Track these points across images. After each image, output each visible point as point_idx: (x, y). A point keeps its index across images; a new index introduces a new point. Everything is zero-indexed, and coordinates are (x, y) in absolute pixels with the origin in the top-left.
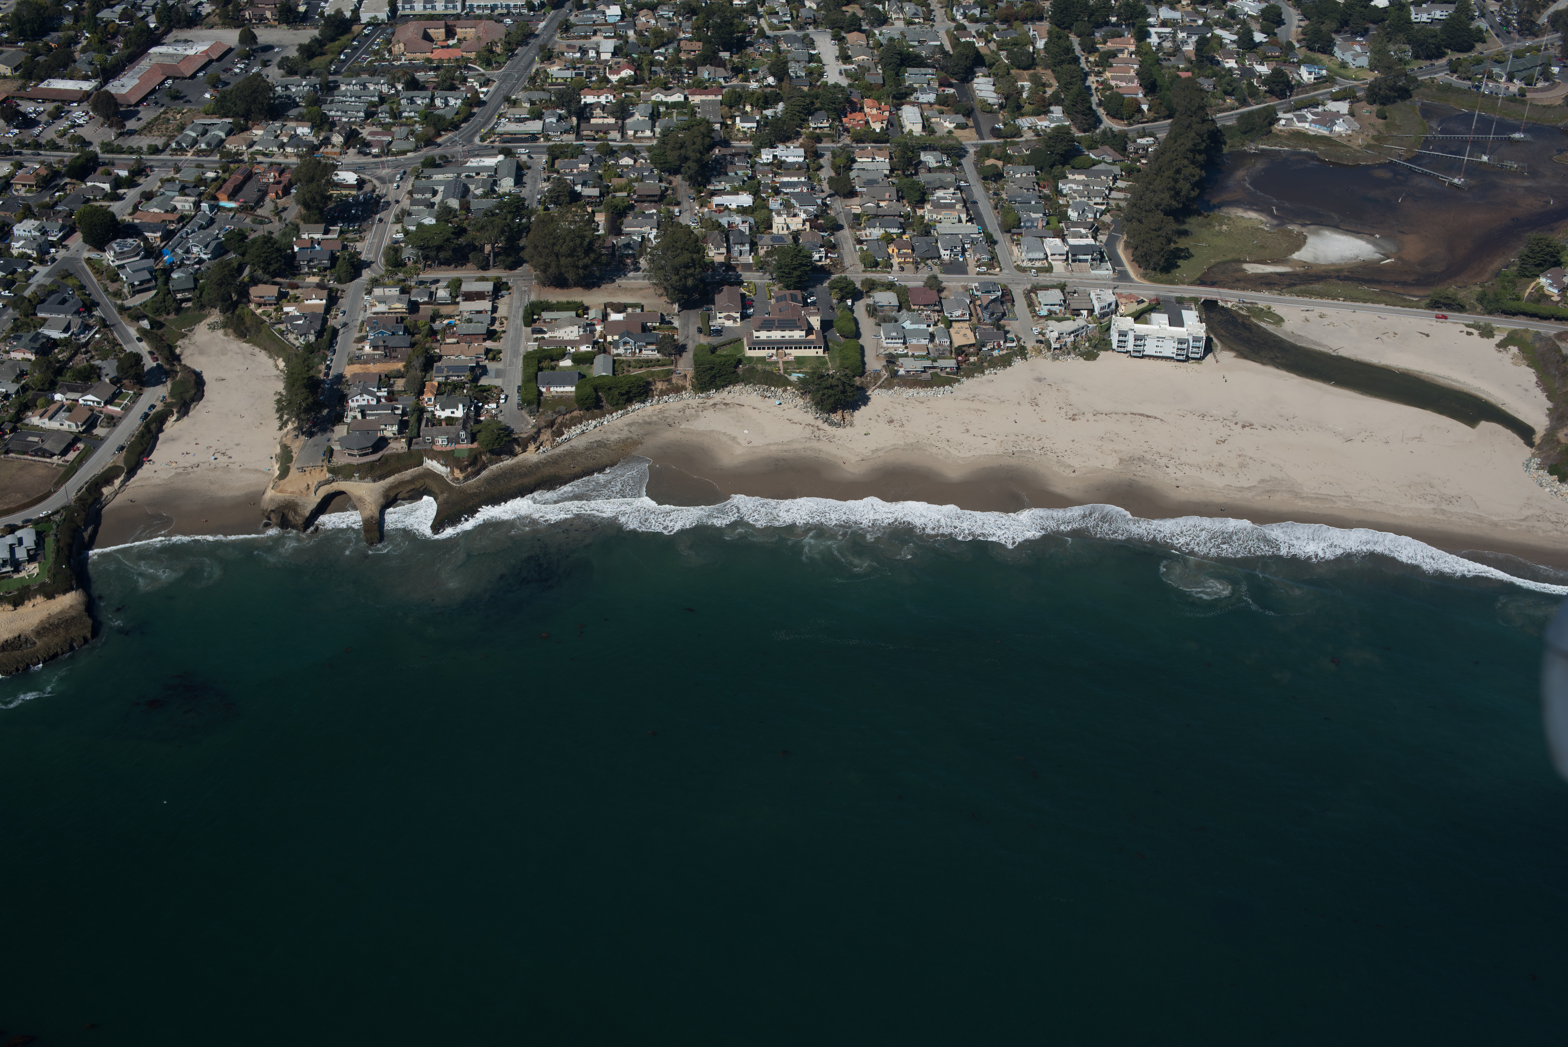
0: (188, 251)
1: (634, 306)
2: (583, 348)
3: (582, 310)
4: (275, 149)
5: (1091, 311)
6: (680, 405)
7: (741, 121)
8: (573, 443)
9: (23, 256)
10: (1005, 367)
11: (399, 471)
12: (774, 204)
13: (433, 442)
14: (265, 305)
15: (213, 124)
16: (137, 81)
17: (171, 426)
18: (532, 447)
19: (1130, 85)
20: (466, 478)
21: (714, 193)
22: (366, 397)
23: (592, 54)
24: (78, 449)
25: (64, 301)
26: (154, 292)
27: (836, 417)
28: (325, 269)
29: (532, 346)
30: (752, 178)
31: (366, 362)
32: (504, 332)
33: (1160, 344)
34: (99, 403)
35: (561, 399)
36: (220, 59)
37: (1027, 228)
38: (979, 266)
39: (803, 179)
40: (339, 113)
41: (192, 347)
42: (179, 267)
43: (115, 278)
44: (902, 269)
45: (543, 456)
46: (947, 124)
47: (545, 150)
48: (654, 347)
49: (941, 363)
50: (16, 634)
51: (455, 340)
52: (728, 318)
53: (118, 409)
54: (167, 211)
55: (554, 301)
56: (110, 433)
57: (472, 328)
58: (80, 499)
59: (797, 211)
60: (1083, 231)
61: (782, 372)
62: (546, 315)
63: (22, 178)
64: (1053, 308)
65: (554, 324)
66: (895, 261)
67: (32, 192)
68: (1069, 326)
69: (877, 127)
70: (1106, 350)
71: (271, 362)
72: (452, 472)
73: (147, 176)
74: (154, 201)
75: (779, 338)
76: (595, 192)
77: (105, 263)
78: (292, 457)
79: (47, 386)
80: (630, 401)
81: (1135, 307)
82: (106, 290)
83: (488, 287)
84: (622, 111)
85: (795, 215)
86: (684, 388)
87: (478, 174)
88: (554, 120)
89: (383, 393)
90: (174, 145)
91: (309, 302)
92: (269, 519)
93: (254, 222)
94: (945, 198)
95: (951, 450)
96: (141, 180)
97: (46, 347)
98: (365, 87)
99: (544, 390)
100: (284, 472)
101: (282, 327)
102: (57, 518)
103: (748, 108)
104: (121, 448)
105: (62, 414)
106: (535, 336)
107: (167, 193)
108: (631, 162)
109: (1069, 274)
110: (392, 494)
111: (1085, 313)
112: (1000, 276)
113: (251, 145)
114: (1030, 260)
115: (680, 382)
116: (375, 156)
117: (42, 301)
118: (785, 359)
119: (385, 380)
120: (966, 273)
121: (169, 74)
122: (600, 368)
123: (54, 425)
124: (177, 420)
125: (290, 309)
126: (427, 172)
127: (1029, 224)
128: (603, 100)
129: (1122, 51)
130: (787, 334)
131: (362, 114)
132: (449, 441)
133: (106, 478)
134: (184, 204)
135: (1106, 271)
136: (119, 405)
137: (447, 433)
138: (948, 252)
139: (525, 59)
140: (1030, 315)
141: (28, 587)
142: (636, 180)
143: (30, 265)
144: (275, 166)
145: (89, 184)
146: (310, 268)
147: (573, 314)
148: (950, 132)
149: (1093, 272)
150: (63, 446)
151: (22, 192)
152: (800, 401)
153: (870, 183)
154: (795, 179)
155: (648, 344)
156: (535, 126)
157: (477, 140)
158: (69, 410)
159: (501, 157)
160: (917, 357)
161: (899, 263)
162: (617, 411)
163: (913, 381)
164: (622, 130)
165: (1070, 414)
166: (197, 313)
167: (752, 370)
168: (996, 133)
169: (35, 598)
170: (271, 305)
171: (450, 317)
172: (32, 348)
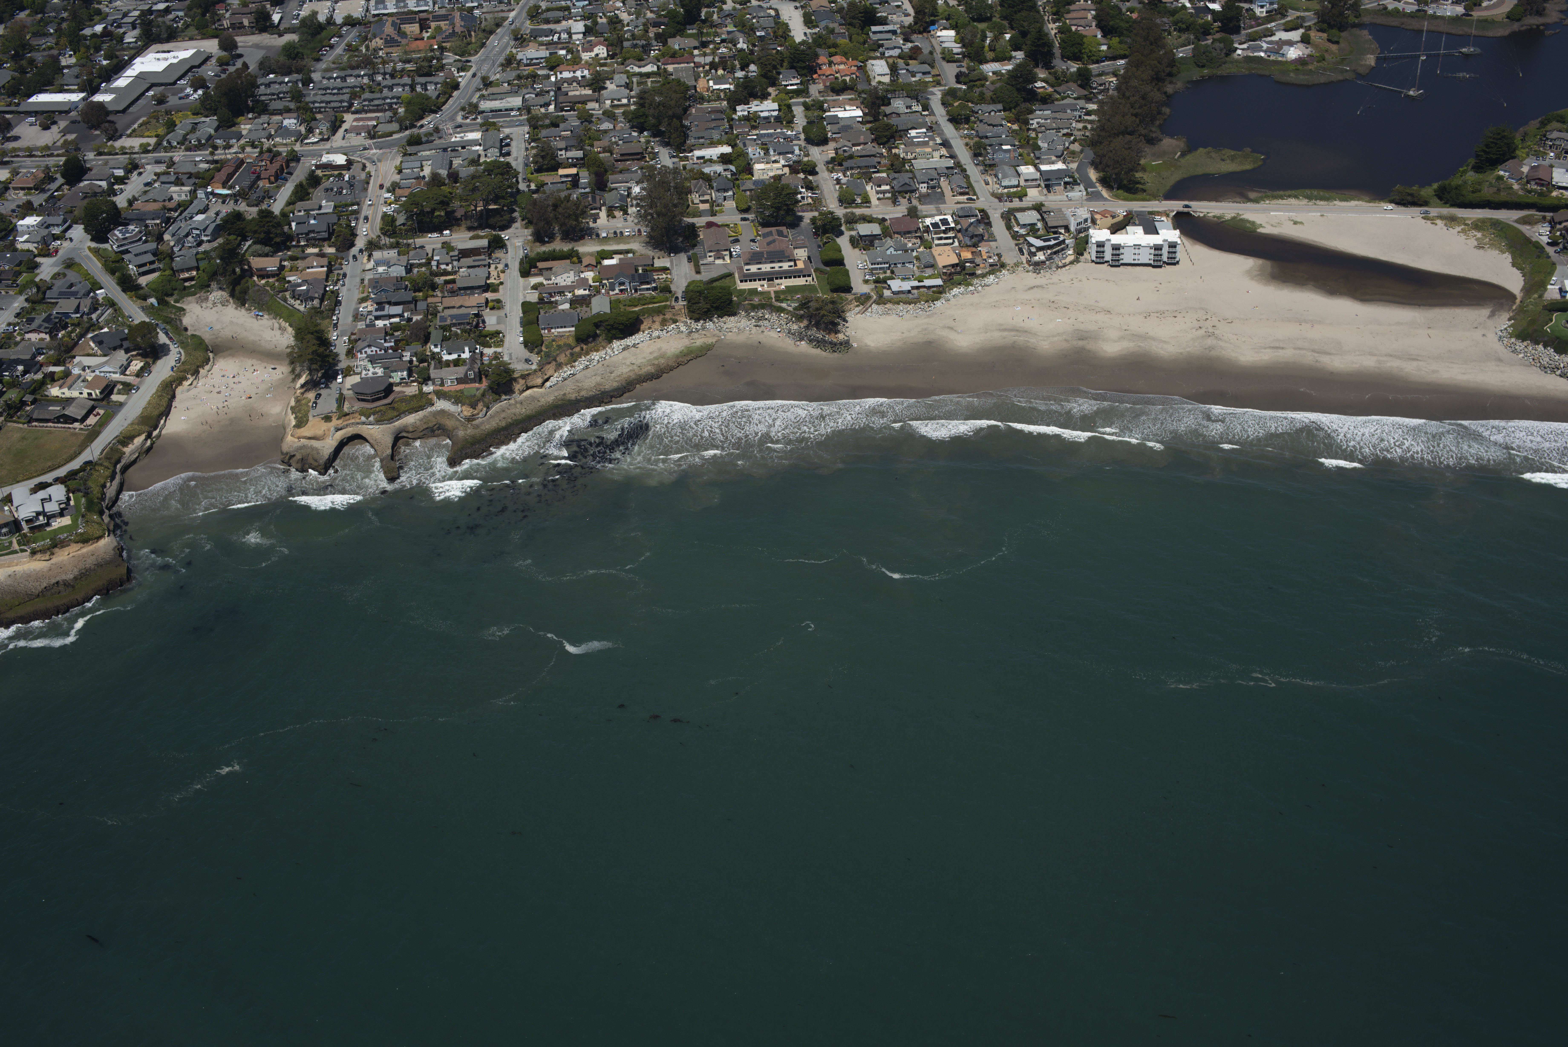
1: (625, 252)
2: (579, 292)
3: (576, 258)
4: (264, 140)
5: (1068, 228)
7: (715, 84)
11: (409, 412)
12: (753, 153)
13: (443, 384)
14: (268, 276)
15: (200, 123)
17: (185, 390)
19: (1089, 29)
20: (478, 415)
21: (693, 148)
22: (374, 349)
24: (98, 414)
25: (71, 286)
26: (157, 274)
27: (828, 338)
28: (324, 240)
30: (728, 132)
32: (502, 283)
33: (1137, 251)
34: (115, 373)
38: (956, 196)
39: (778, 131)
40: (323, 105)
44: (880, 204)
47: (526, 122)
49: (927, 282)
50: (56, 581)
52: (718, 256)
54: (164, 201)
55: (551, 252)
56: (128, 399)
57: (471, 282)
58: (106, 456)
59: (775, 158)
60: (1054, 158)
61: (774, 300)
63: (20, 182)
65: (548, 272)
66: (874, 196)
67: (31, 194)
72: (462, 410)
73: (141, 172)
75: (769, 269)
76: (579, 154)
81: (1111, 221)
83: (483, 244)
84: (597, 84)
85: (774, 162)
86: (677, 319)
87: (463, 148)
88: (534, 96)
89: (390, 344)
90: (165, 143)
91: (310, 270)
92: (289, 464)
94: (919, 137)
96: (134, 177)
98: (345, 80)
99: (545, 332)
100: (302, 421)
101: (286, 295)
102: (82, 474)
103: (720, 73)
105: (80, 384)
108: (611, 126)
109: (1043, 197)
111: (1062, 230)
112: (978, 203)
113: (240, 138)
114: (1005, 187)
115: (675, 316)
117: (50, 288)
118: (776, 289)
119: (391, 333)
120: (945, 203)
121: (153, 82)
122: (598, 308)
123: (73, 394)
124: (189, 384)
125: (292, 278)
126: (414, 149)
128: (578, 75)
130: (776, 266)
131: (345, 104)
132: (458, 381)
133: (127, 438)
134: (180, 193)
135: (1078, 193)
137: (456, 374)
138: (925, 185)
139: (498, 45)
140: (1010, 236)
141: (62, 537)
145: (86, 183)
146: (308, 240)
147: (567, 262)
149: (1067, 195)
150: (84, 412)
152: (796, 327)
153: (845, 129)
154: (772, 131)
155: (642, 283)
156: (514, 102)
157: (459, 118)
158: (87, 380)
160: (903, 279)
161: (877, 199)
163: (900, 300)
164: (599, 100)
166: (200, 290)
169: (69, 545)
170: (273, 276)
172: (46, 328)
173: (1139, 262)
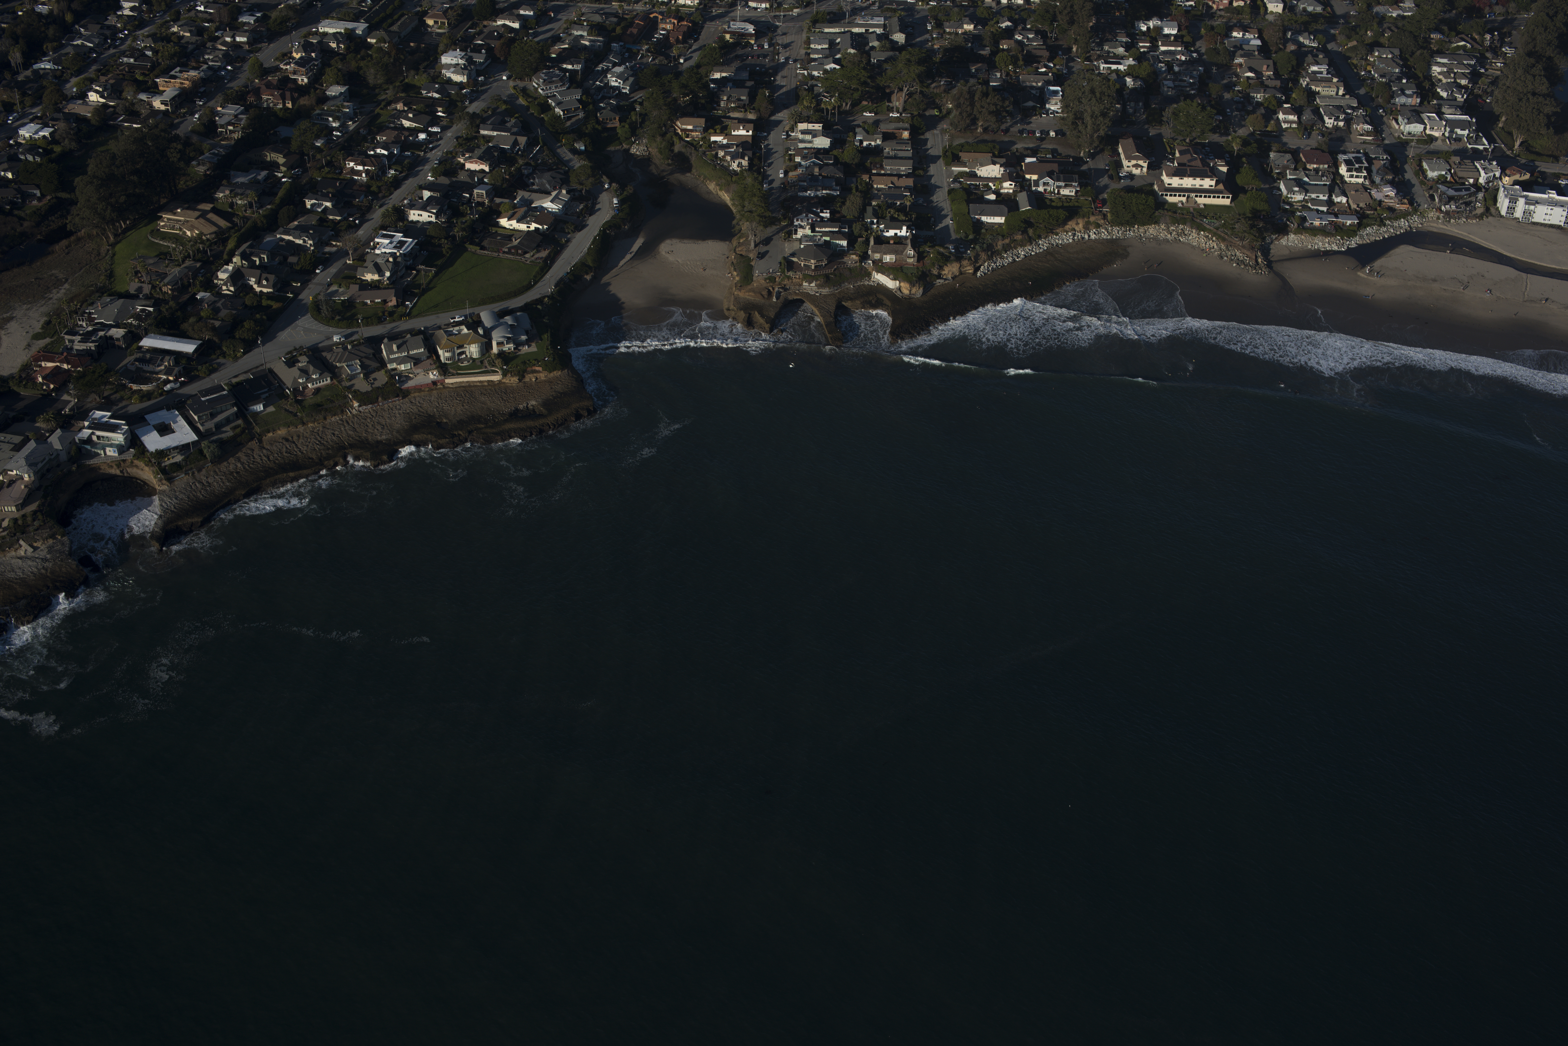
2: (1006, 185)
5: (1477, 179)
22: (811, 216)
25: (503, 122)
28: (744, 105)
33: (1549, 212)
35: (993, 228)
38: (1363, 135)
39: (1180, 49)
49: (1342, 218)
52: (1137, 166)
58: (559, 291)
59: (1183, 76)
62: (964, 155)
63: (434, 16)
67: (444, 28)
72: (900, 285)
73: (550, 18)
75: (1189, 186)
77: (534, 91)
78: (750, 266)
83: (905, 127)
86: (1102, 226)
87: (867, 30)
89: (826, 214)
91: (736, 133)
92: (735, 319)
94: (1320, 73)
96: (545, 21)
100: (745, 279)
101: (713, 153)
105: (527, 218)
107: (576, 33)
111: (1471, 181)
115: (1099, 221)
117: (484, 121)
118: (1195, 205)
122: (1026, 203)
123: (522, 227)
125: (719, 139)
130: (1197, 183)
134: (594, 43)
135: (1482, 146)
137: (895, 251)
138: (1332, 121)
144: (674, 15)
145: (500, 23)
146: (729, 103)
147: (990, 155)
151: (435, 28)
153: (1246, 55)
154: (1172, 49)
155: (1067, 185)
160: (1318, 211)
173: (1549, 223)
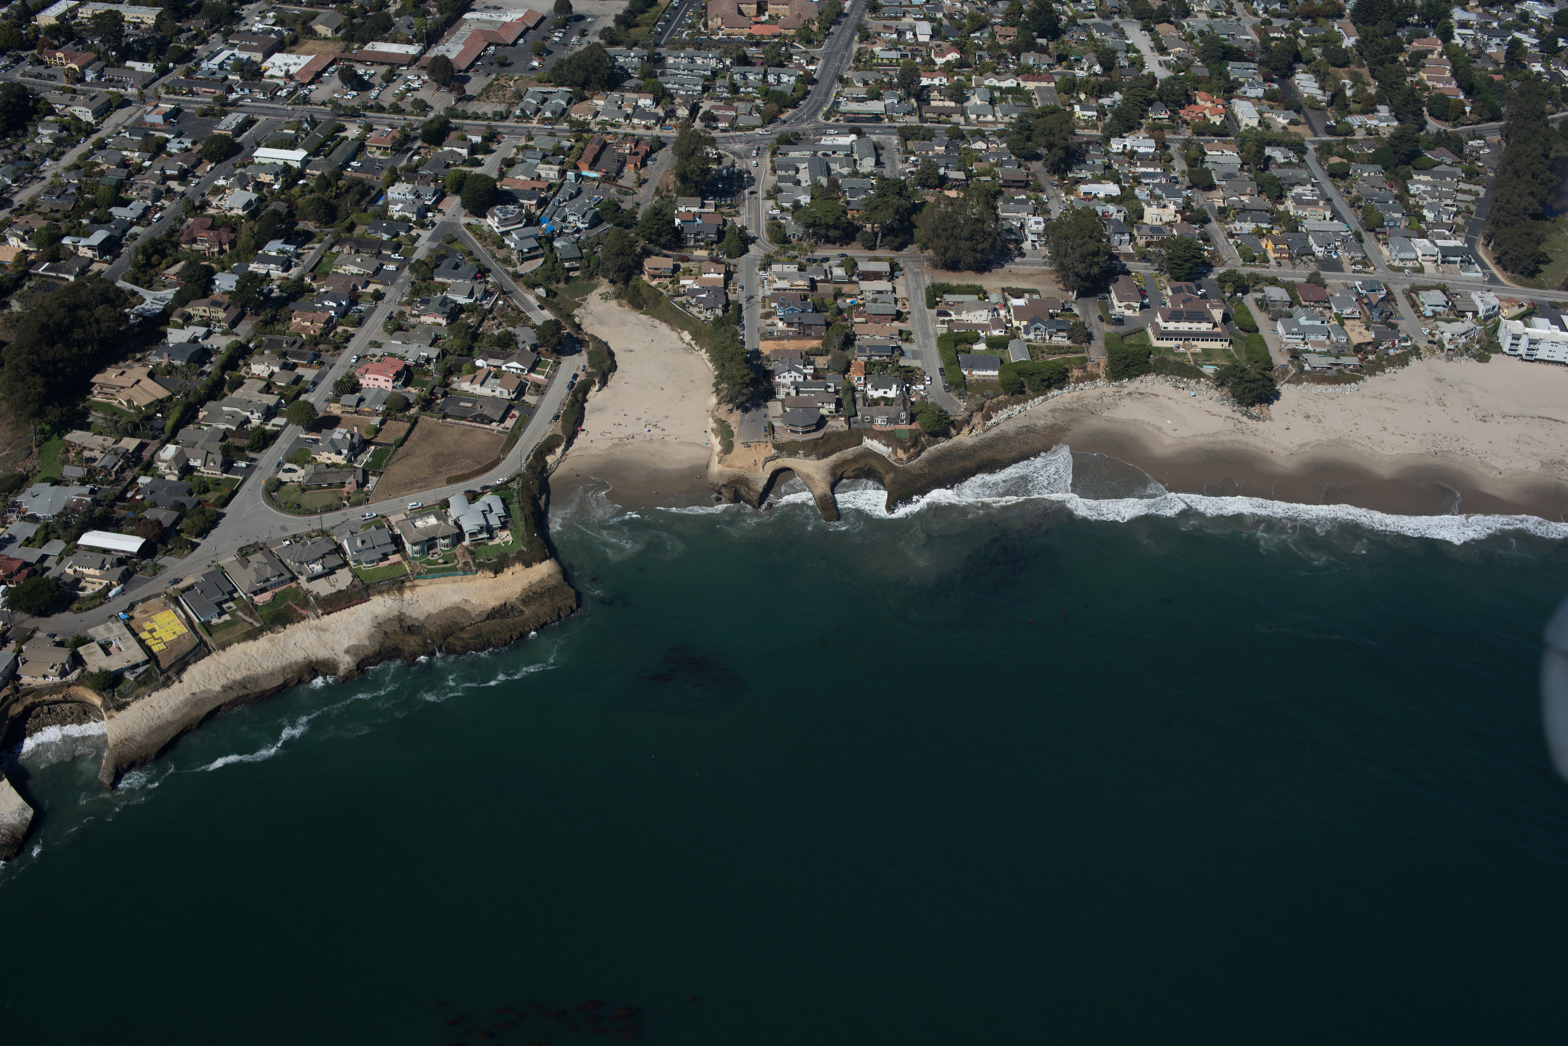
0: (564, 219)
1: (1031, 292)
2: (996, 333)
3: (982, 293)
4: (622, 120)
5: (1476, 313)
6: (1096, 393)
7: (1082, 109)
8: (1002, 427)
9: (404, 220)
10: (1403, 366)
11: (839, 449)
12: (1141, 193)
13: (872, 421)
14: (660, 277)
15: (551, 93)
16: (462, 47)
17: (595, 397)
18: (966, 430)
19: (1447, 86)
20: (909, 459)
21: (1078, 181)
22: (793, 374)
23: (909, 36)
24: (514, 416)
25: (457, 266)
26: (541, 261)
27: (1255, 410)
28: (712, 243)
29: (943, 329)
30: (1108, 167)
31: (780, 338)
32: (909, 313)
33: (1553, 348)
34: (522, 370)
35: (984, 384)
36: (535, 27)
37: (1390, 227)
38: (1354, 264)
39: (1159, 170)
40: (676, 86)
41: (590, 317)
42: (559, 235)
43: (501, 245)
44: (1279, 264)
45: (977, 440)
46: (1280, 120)
47: (895, 131)
48: (1065, 334)
49: (1344, 360)
50: (503, 602)
51: (863, 320)
52: (1128, 307)
53: (542, 377)
54: (533, 179)
55: (955, 284)
56: (540, 401)
57: (879, 308)
58: (529, 467)
59: (1166, 202)
60: (1447, 233)
61: (1192, 363)
62: (948, 298)
63: (376, 141)
64: (1438, 309)
65: (959, 307)
66: (1271, 255)
67: (387, 155)
68: (1459, 327)
69: (1217, 120)
70: (1497, 353)
71: (674, 335)
72: (895, 452)
73: (499, 142)
74: (518, 168)
75: (1186, 329)
76: (961, 175)
77: (485, 228)
78: (732, 432)
79: (465, 351)
80: (1049, 387)
81: (1516, 311)
82: (494, 257)
83: (885, 267)
84: (959, 94)
85: (1165, 207)
86: (1097, 376)
87: (834, 153)
88: (896, 101)
89: (809, 370)
90: (518, 112)
91: (707, 276)
92: (720, 493)
93: (619, 192)
94: (1305, 195)
95: (1375, 447)
96: (494, 146)
97: (454, 312)
98: (693, 61)
99: (966, 373)
100: (728, 448)
101: (683, 299)
102: (514, 485)
103: (1083, 96)
104: (556, 417)
105: (491, 381)
106: (941, 318)
107: (529, 160)
108: (984, 146)
109: (1440, 275)
110: (839, 473)
111: (1470, 315)
112: (1377, 274)
113: (596, 114)
114: (1402, 260)
115: (1095, 370)
116: (723, 131)
117: (437, 266)
118: (1192, 350)
119: (807, 357)
120: (1342, 270)
121: (490, 40)
122: (1016, 354)
123: (486, 391)
124: (599, 390)
125: (687, 282)
126: (783, 148)
127: (1391, 224)
128: (936, 82)
129: (1432, 52)
130: (1195, 326)
131: (699, 88)
132: (889, 421)
133: (548, 447)
134: (550, 172)
135: (1475, 273)
136: (542, 373)
137: (887, 414)
138: (1323, 249)
139: (842, 38)
140: (1415, 316)
141: (506, 554)
142: (996, 165)
143: (411, 228)
144: (630, 138)
145: (446, 149)
146: (696, 241)
147: (975, 297)
148: (1284, 128)
149: (1463, 274)
150: (501, 413)
151: (378, 155)
152: (1216, 394)
153: (1228, 177)
154: (1151, 170)
155: (1059, 330)
156: (876, 107)
157: (820, 118)
158: (496, 377)
159: (853, 137)
160: (1319, 353)
161: (1276, 258)
162: (1038, 396)
163: (1320, 377)
164: (963, 113)
165: (1480, 415)
166: (586, 282)
167: (1163, 360)
168: (1330, 130)
169: (513, 565)
170: (666, 277)
171: (854, 296)
172: (444, 313)
